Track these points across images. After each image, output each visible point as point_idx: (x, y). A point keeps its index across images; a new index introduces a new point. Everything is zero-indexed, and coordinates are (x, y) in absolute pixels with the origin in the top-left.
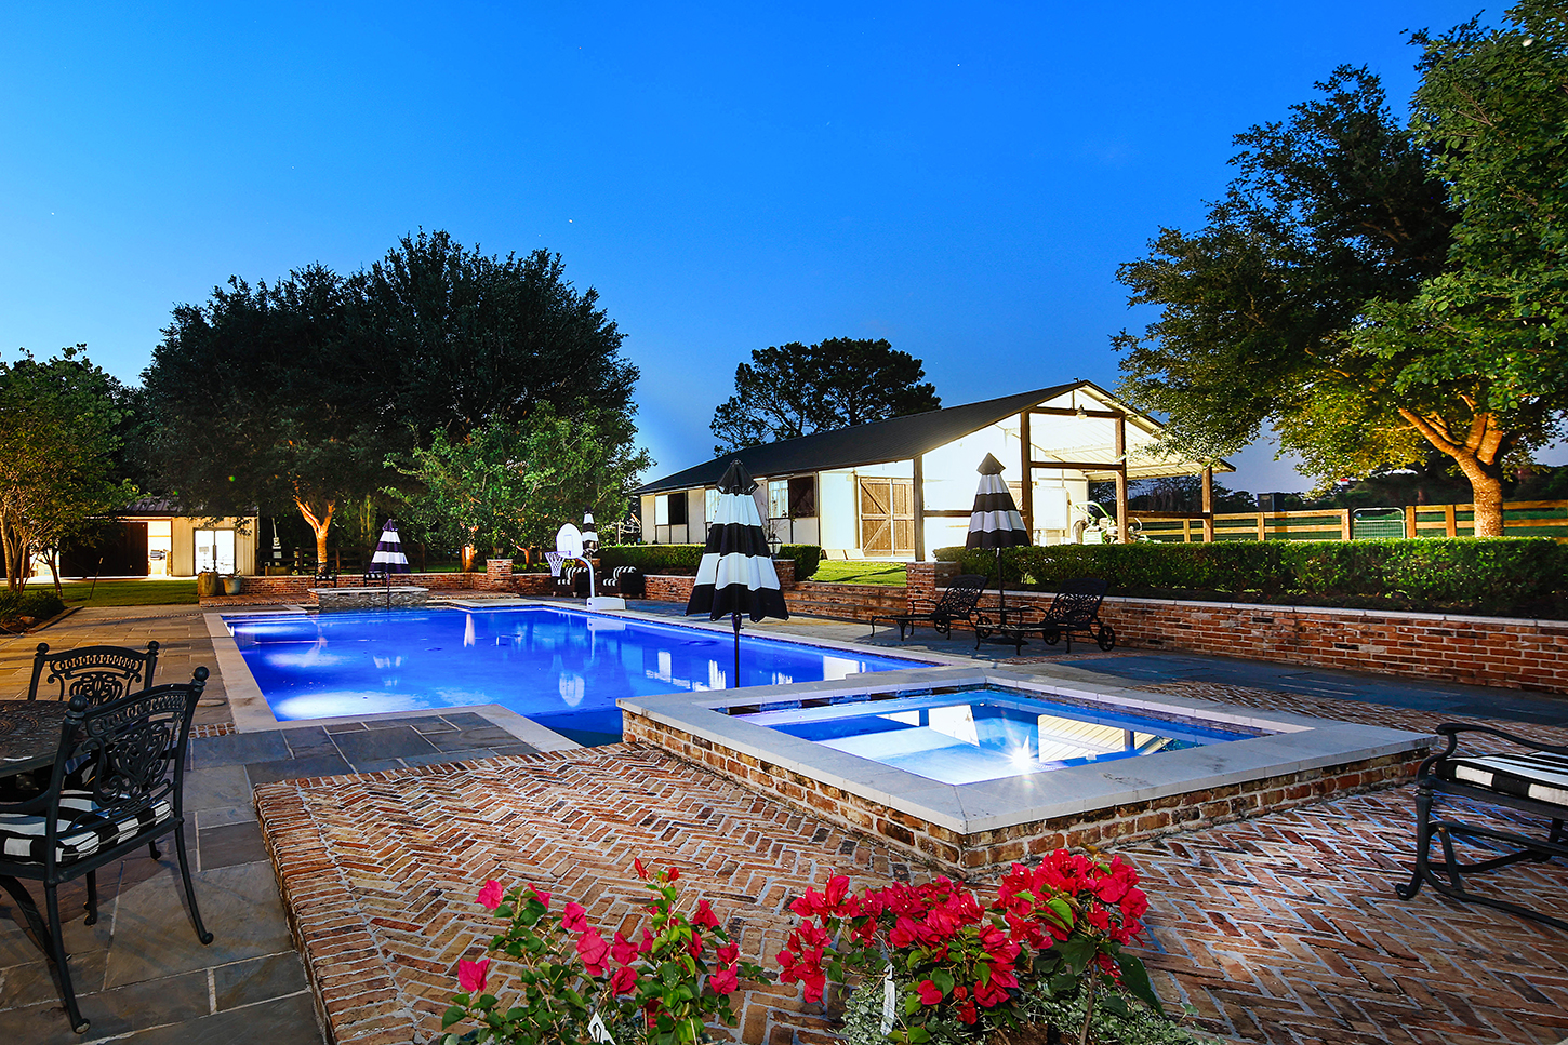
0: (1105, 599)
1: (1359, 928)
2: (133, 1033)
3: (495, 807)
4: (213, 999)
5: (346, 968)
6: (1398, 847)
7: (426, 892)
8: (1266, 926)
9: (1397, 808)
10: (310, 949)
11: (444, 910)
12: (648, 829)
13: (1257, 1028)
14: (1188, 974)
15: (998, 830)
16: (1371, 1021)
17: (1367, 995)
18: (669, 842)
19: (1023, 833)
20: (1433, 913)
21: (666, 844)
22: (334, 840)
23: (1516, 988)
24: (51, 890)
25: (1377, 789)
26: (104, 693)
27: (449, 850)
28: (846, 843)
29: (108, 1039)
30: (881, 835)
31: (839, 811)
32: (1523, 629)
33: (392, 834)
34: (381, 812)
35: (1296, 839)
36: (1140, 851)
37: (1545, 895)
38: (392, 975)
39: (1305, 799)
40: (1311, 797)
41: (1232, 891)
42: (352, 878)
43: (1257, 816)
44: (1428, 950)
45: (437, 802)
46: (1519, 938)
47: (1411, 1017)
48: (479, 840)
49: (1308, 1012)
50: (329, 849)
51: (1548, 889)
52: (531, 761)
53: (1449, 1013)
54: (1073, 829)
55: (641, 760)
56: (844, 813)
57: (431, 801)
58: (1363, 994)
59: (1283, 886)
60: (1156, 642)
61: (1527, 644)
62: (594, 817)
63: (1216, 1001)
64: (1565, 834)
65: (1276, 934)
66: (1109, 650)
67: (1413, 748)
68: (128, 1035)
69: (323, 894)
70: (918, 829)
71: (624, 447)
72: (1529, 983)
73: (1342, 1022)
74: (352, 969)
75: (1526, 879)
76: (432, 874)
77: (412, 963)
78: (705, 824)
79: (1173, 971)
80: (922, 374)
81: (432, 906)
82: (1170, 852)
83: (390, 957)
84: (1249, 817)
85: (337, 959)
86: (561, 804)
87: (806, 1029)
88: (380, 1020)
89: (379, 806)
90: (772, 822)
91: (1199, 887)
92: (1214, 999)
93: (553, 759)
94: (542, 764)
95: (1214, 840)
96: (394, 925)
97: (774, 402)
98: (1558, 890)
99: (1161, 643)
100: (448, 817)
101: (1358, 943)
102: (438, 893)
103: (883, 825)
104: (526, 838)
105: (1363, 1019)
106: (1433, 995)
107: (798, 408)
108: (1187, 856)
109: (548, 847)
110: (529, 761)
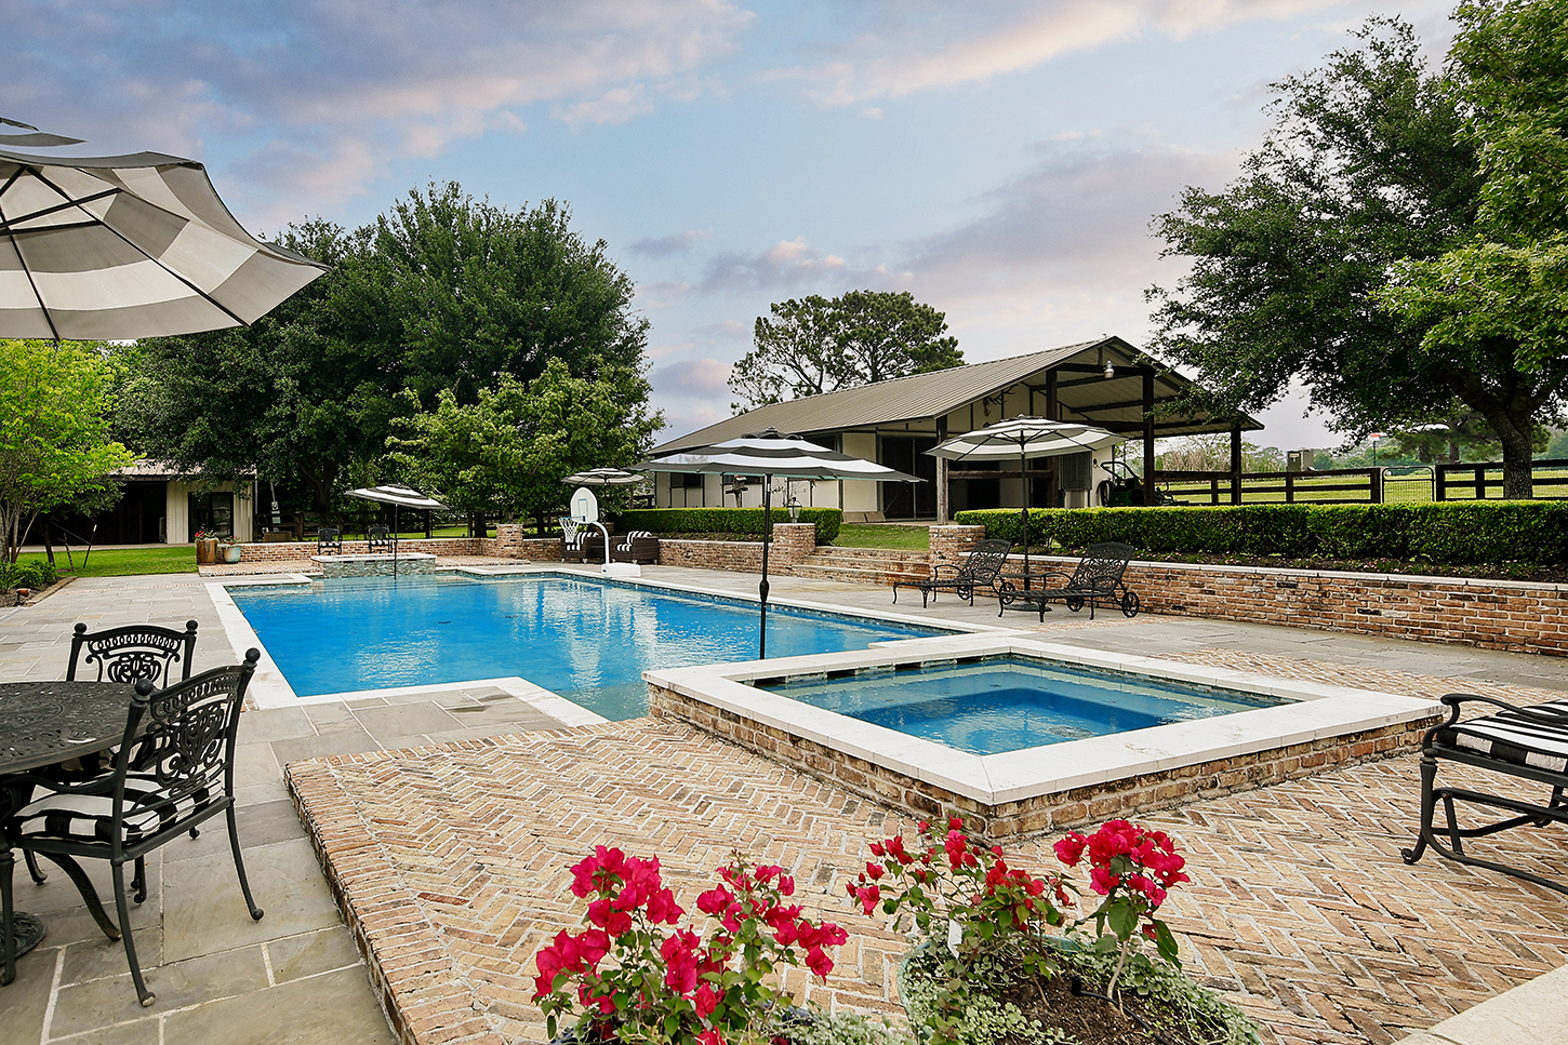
0: (1131, 563)
1: (1366, 891)
2: (197, 1006)
3: (528, 783)
4: (270, 973)
5: (400, 940)
6: (1407, 813)
7: (469, 867)
8: (1276, 891)
9: (1408, 775)
10: (363, 923)
11: (488, 884)
12: (680, 804)
13: (1264, 985)
14: (1203, 936)
15: (1023, 801)
16: (1371, 977)
17: (1369, 953)
18: (702, 816)
19: (1047, 803)
20: (1436, 876)
21: (700, 817)
22: (372, 818)
23: (1508, 946)
24: (117, 868)
25: (1391, 757)
26: (142, 673)
27: (487, 826)
28: (875, 815)
29: (174, 1011)
30: (908, 807)
31: (868, 783)
32: (1543, 593)
33: (429, 811)
34: (415, 789)
35: (1310, 806)
36: (1159, 820)
37: (1543, 858)
38: (445, 947)
39: (1320, 767)
40: (1326, 765)
41: (1246, 857)
42: (394, 855)
43: (1273, 784)
44: (1428, 911)
45: (469, 778)
46: (1515, 899)
47: (1408, 974)
48: (515, 816)
49: (1313, 969)
50: (368, 827)
51: (1548, 852)
52: (559, 736)
53: (1444, 969)
54: (1094, 799)
55: (669, 734)
56: (873, 786)
57: (462, 778)
58: (1366, 953)
59: (1295, 852)
60: (1180, 608)
61: (1547, 608)
62: (626, 791)
63: (1227, 961)
64: (1565, 799)
65: (1288, 898)
66: (1134, 616)
67: (1427, 716)
68: (193, 1007)
69: (368, 870)
70: (946, 800)
71: (639, 406)
72: (1520, 941)
73: (1344, 979)
74: (406, 941)
75: (1527, 842)
76: (472, 849)
77: (463, 935)
78: (737, 798)
79: (1188, 934)
80: (945, 327)
81: (477, 880)
82: (1189, 820)
83: (441, 930)
84: (1266, 786)
85: (390, 932)
86: (592, 780)
87: (843, 992)
88: (438, 988)
89: (413, 783)
90: (802, 795)
91: (1215, 854)
92: (1225, 959)
93: (580, 734)
94: (570, 739)
95: (1231, 808)
96: (441, 900)
97: (793, 357)
98: (1555, 853)
99: (1185, 610)
100: (482, 793)
101: (1364, 906)
102: (481, 868)
103: (912, 797)
104: (562, 813)
105: (1363, 976)
106: (1430, 952)
107: (818, 363)
108: (1205, 824)
109: (584, 821)
110: (557, 736)
